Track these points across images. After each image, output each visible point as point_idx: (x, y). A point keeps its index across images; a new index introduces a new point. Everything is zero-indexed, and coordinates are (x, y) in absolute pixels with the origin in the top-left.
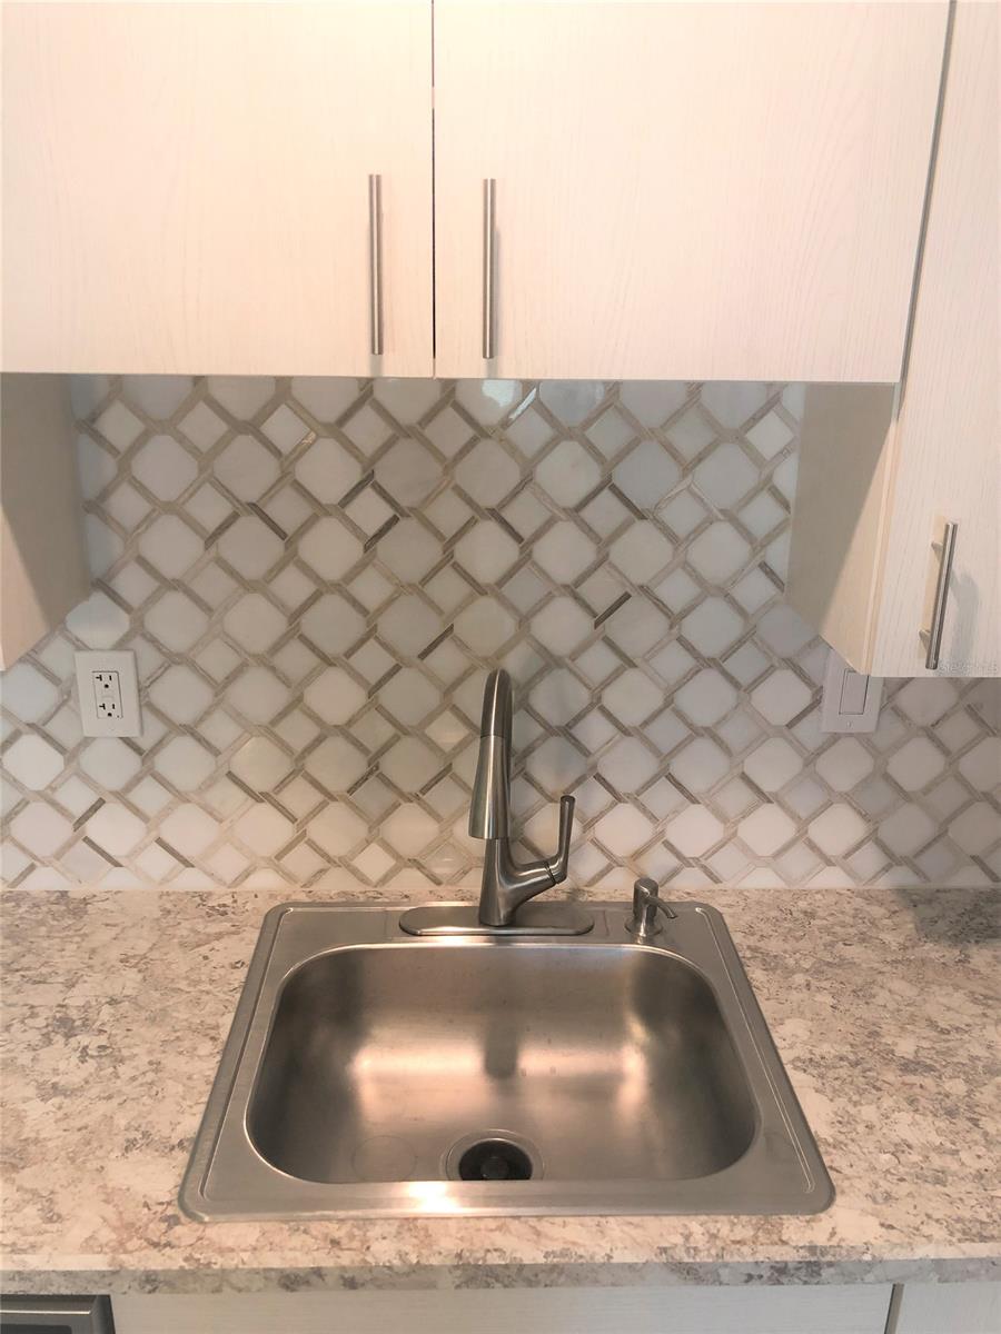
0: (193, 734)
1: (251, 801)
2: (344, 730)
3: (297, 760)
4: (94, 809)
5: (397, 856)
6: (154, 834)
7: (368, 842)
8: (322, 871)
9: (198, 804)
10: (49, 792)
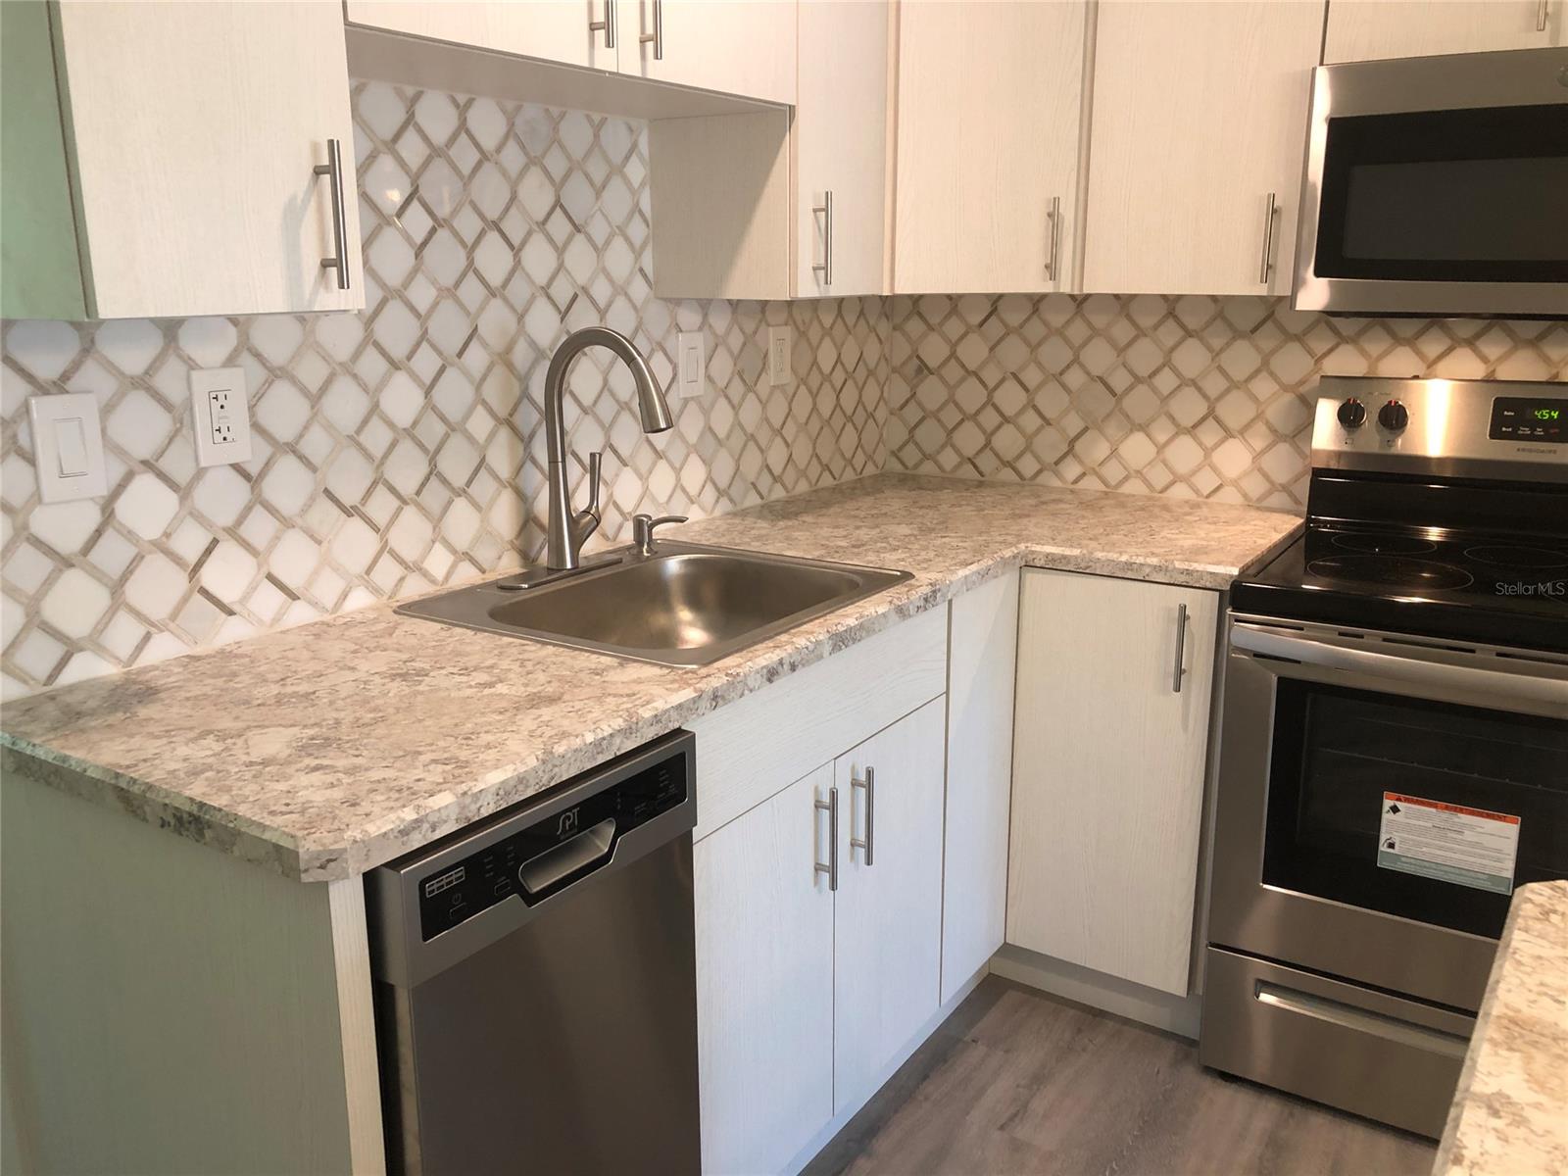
0: (294, 452)
1: (344, 516)
2: (409, 433)
3: (378, 467)
4: (208, 551)
5: (454, 552)
6: (264, 571)
7: (434, 542)
8: (402, 579)
9: (301, 528)
10: (164, 539)
